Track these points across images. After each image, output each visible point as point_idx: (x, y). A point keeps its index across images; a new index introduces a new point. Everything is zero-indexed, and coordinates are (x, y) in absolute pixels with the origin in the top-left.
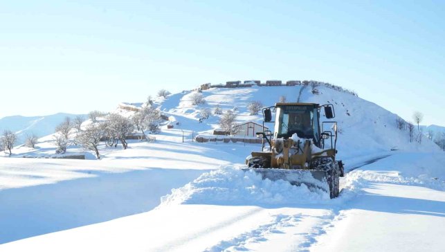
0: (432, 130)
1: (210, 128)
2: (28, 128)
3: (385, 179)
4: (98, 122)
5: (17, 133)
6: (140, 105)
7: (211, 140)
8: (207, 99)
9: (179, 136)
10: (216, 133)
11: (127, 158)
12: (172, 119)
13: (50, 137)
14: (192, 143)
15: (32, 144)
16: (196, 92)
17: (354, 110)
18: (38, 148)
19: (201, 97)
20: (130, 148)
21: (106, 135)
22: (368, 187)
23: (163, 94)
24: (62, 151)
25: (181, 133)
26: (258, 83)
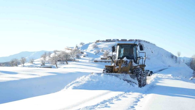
0: (184, 59)
1: (100, 57)
2: (30, 56)
3: (166, 77)
4: (57, 54)
5: (26, 58)
6: (73, 48)
7: (100, 62)
8: (98, 46)
9: (88, 60)
10: (101, 59)
11: (68, 68)
12: (85, 53)
13: (39, 60)
14: (93, 63)
15: (32, 62)
16: (94, 43)
17: (154, 51)
18: (34, 64)
19: (96, 45)
20: (69, 64)
21: (60, 59)
22: (159, 80)
23: (82, 44)
24: (43, 65)
25: (88, 59)
26: (118, 40)
